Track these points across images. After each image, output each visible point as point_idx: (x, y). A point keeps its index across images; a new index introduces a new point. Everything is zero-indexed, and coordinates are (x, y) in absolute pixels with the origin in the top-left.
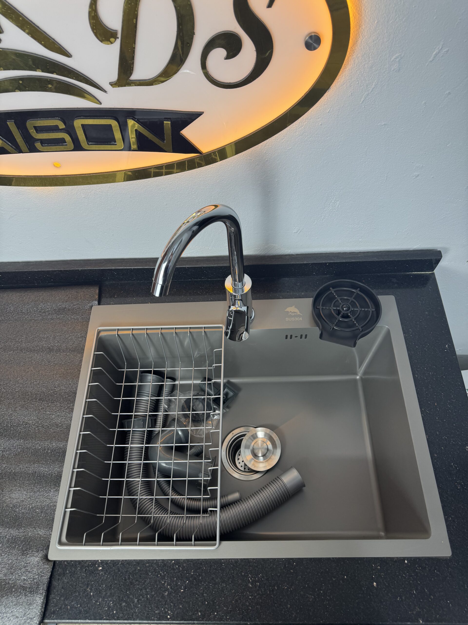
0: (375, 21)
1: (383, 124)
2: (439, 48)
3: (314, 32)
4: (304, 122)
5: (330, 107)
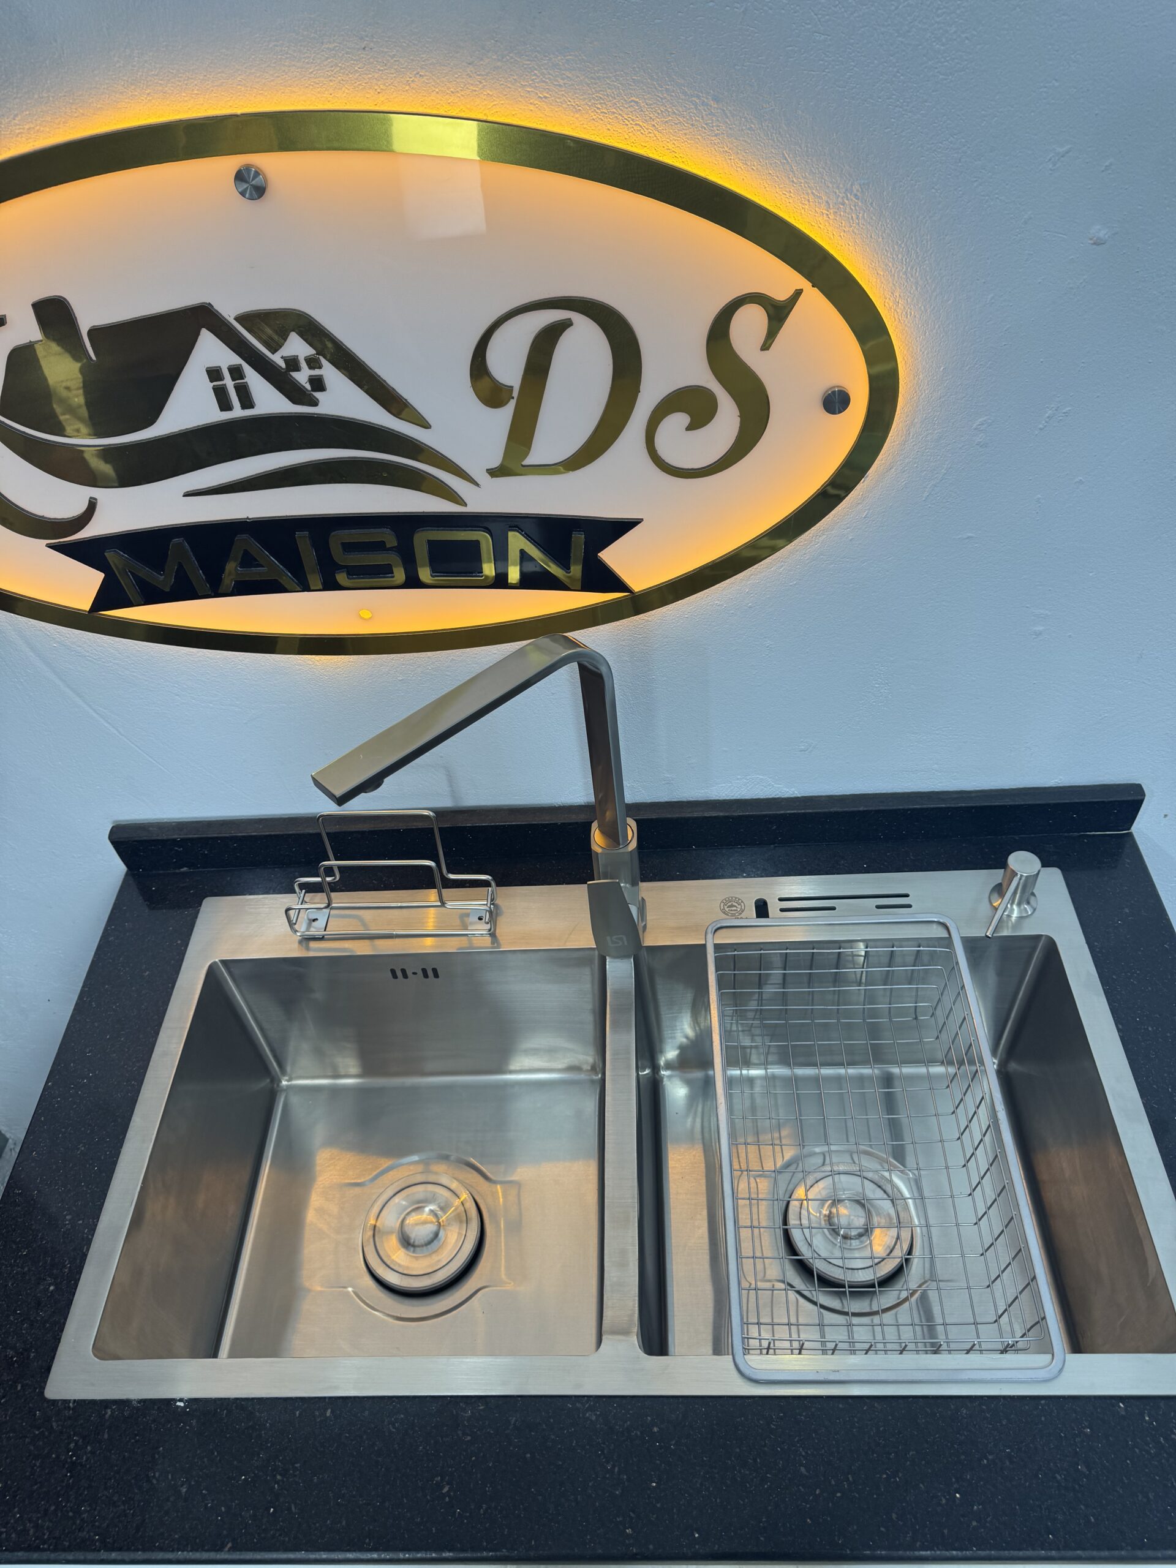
0: (940, 367)
2: (1053, 408)
3: (838, 387)
4: (820, 537)
5: (868, 507)
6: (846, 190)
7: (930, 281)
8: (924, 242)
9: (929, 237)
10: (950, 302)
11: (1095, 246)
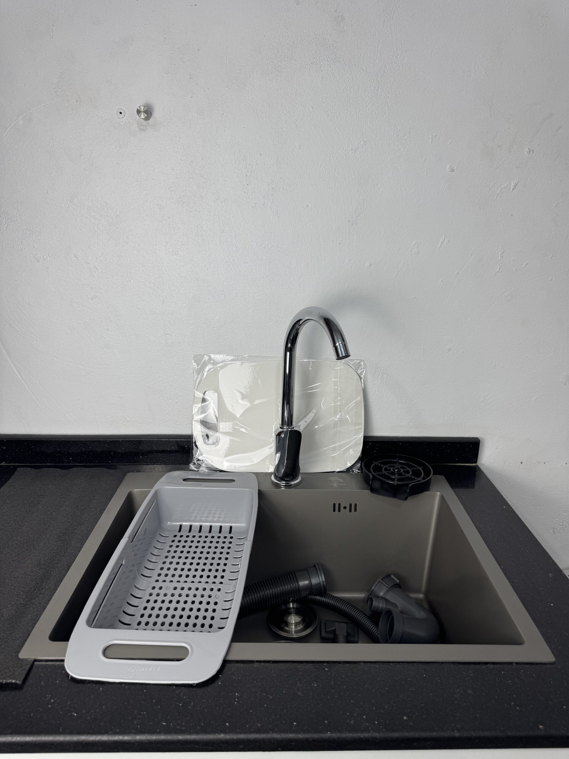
1: (413, 297)
2: (443, 238)
6: (359, 143)
7: (391, 181)
8: (388, 165)
9: (389, 164)
10: (399, 190)
11: (450, 172)
